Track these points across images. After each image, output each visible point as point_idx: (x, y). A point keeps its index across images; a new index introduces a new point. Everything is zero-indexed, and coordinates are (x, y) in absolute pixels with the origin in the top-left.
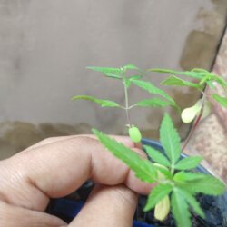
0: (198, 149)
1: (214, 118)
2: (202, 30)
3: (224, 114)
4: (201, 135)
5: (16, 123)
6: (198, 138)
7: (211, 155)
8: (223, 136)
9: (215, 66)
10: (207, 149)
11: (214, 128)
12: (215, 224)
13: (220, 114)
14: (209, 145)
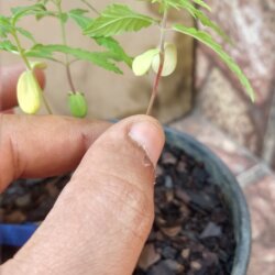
11: (219, 85)
12: (212, 206)
14: (219, 110)
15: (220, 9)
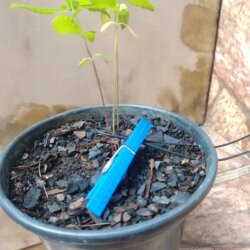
0: (216, 130)
1: (225, 92)
2: (197, 3)
3: (233, 84)
4: (217, 114)
5: (31, 105)
6: (214, 118)
7: (228, 131)
8: (236, 107)
9: (218, 40)
10: (225, 125)
11: (227, 102)
13: (230, 85)
14: (225, 122)
15: (232, 44)
